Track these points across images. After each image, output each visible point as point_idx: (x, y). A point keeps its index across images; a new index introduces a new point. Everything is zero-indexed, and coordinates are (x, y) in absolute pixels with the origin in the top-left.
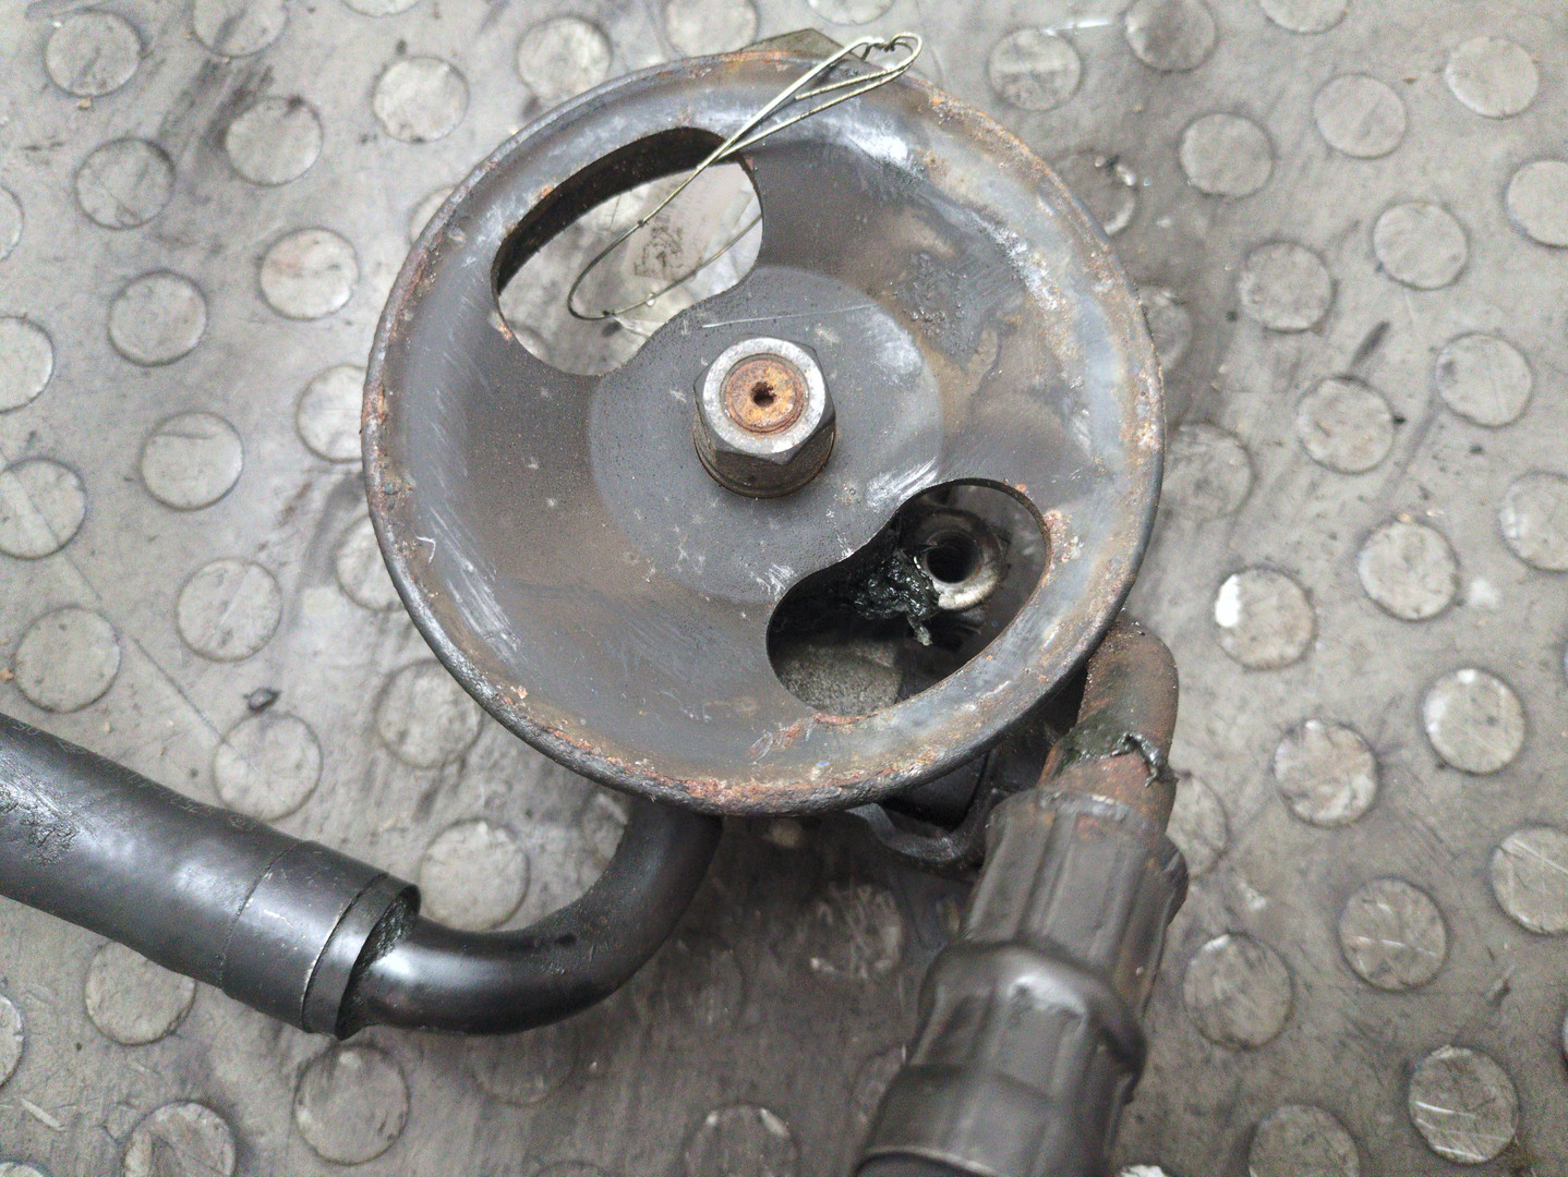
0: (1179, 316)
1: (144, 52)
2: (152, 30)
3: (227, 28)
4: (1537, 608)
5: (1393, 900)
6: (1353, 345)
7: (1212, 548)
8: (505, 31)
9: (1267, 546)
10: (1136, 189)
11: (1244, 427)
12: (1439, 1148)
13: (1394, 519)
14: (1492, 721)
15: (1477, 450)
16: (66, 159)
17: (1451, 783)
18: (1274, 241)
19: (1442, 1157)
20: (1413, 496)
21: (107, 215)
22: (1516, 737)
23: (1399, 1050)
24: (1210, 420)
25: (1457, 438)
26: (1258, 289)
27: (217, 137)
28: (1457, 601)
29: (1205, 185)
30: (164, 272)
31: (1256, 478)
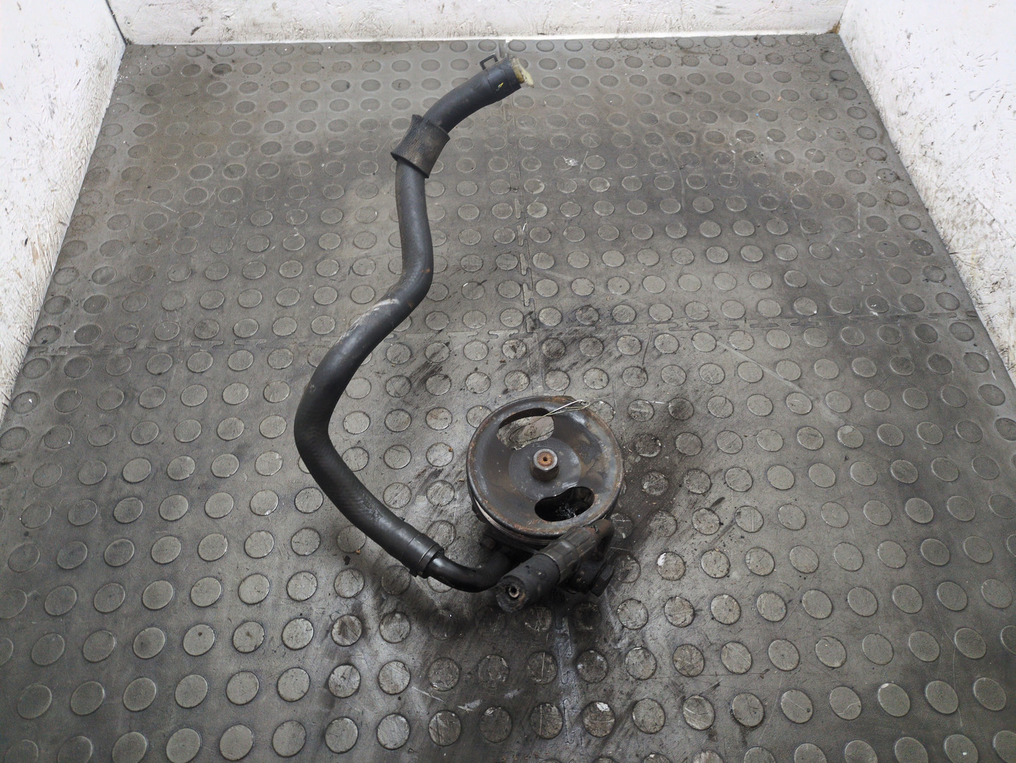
0: (665, 482)
1: (411, 356)
2: (415, 351)
3: (434, 355)
4: (751, 584)
5: (690, 651)
6: (712, 501)
7: (660, 544)
8: (504, 371)
9: (677, 548)
10: (661, 447)
11: (677, 515)
12: (688, 722)
13: (714, 550)
14: (730, 610)
15: (742, 537)
16: (385, 377)
17: (715, 624)
18: (697, 469)
19: (689, 725)
20: (721, 545)
21: (392, 393)
22: (736, 617)
23: (683, 693)
24: (668, 512)
25: (738, 533)
26: (689, 480)
27: (424, 380)
28: (727, 575)
29: (680, 450)
30: (403, 410)
31: (677, 529)
